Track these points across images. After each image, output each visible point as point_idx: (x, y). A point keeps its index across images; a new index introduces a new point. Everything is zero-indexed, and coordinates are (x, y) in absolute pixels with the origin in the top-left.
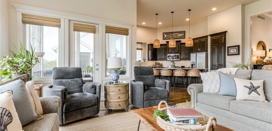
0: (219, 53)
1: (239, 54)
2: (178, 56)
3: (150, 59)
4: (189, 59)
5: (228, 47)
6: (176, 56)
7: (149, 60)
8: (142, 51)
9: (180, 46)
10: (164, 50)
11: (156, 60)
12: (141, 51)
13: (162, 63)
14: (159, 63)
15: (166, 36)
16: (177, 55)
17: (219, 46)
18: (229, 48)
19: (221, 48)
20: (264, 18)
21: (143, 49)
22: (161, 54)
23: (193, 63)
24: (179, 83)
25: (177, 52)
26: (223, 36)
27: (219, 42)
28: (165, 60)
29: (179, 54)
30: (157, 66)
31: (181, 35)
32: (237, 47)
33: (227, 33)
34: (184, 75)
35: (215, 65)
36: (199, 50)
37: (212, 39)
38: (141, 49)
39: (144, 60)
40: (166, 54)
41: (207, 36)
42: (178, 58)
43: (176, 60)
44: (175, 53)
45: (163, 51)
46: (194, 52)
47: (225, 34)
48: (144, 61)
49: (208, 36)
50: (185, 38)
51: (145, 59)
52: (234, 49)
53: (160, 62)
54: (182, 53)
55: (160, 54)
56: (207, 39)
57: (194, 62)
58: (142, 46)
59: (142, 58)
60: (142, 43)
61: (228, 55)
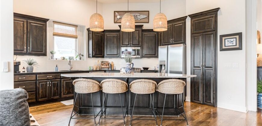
0: (205, 46)
1: (240, 48)
2: (138, 50)
3: (91, 55)
5: (222, 36)
6: (134, 50)
7: (89, 57)
8: (76, 41)
9: (142, 35)
10: (115, 40)
11: (103, 57)
12: (74, 39)
13: (112, 62)
14: (108, 62)
15: (118, 17)
16: (136, 48)
17: (206, 35)
18: (224, 38)
19: (210, 37)
21: (79, 37)
22: (110, 47)
23: (162, 63)
24: (141, 105)
25: (137, 43)
26: (212, 17)
27: (206, 28)
28: (117, 57)
29: (139, 48)
30: (103, 67)
31: (142, 16)
32: (237, 37)
33: (219, 12)
34: (152, 90)
35: (199, 67)
36: (171, 41)
37: (192, 22)
38: (76, 37)
39: (81, 56)
40: (118, 48)
41: (184, 18)
42: (138, 54)
43: (135, 57)
44: (135, 45)
45: (113, 42)
46: (163, 45)
47: (215, 13)
48: (80, 59)
49: (186, 17)
50: (148, 22)
51: (83, 56)
52: (232, 40)
53: (110, 60)
54: (145, 46)
55: (108, 47)
56: (185, 22)
57: (165, 61)
58: (76, 31)
59: (76, 53)
60: (76, 26)
61: (222, 50)
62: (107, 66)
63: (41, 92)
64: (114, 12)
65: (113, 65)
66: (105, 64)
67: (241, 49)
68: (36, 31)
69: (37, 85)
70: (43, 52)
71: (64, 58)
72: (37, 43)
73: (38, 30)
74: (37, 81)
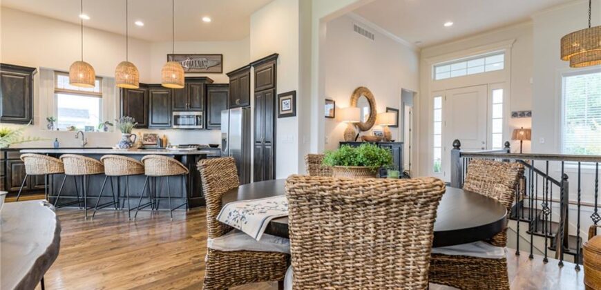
2: (196, 116)
4: (218, 125)
6: (193, 117)
9: (206, 92)
10: (165, 100)
11: (146, 127)
12: (97, 99)
13: (164, 136)
14: (155, 135)
16: (196, 113)
17: (265, 93)
18: (281, 99)
20: (373, 36)
21: (105, 95)
22: (158, 111)
23: (224, 137)
25: (198, 106)
26: (272, 67)
27: (266, 83)
28: (169, 127)
30: (147, 142)
31: (211, 63)
32: (292, 97)
33: (278, 60)
36: (237, 102)
37: (255, 74)
38: (100, 96)
39: (108, 125)
40: (169, 112)
41: (249, 67)
42: (199, 124)
43: (194, 127)
44: (194, 109)
45: (162, 104)
48: (106, 129)
49: (250, 65)
50: (221, 72)
51: (111, 124)
52: (287, 101)
53: (161, 134)
54: (211, 109)
55: (154, 111)
56: (249, 74)
57: (226, 134)
58: (101, 85)
59: (99, 121)
61: (280, 116)
62: (153, 141)
63: (15, 177)
64: (168, 55)
65: (167, 140)
66: (150, 138)
67: (295, 115)
68: (12, 85)
69: (8, 167)
70: (24, 117)
71: (73, 128)
72: (12, 104)
73: (15, 85)
74: (7, 161)
